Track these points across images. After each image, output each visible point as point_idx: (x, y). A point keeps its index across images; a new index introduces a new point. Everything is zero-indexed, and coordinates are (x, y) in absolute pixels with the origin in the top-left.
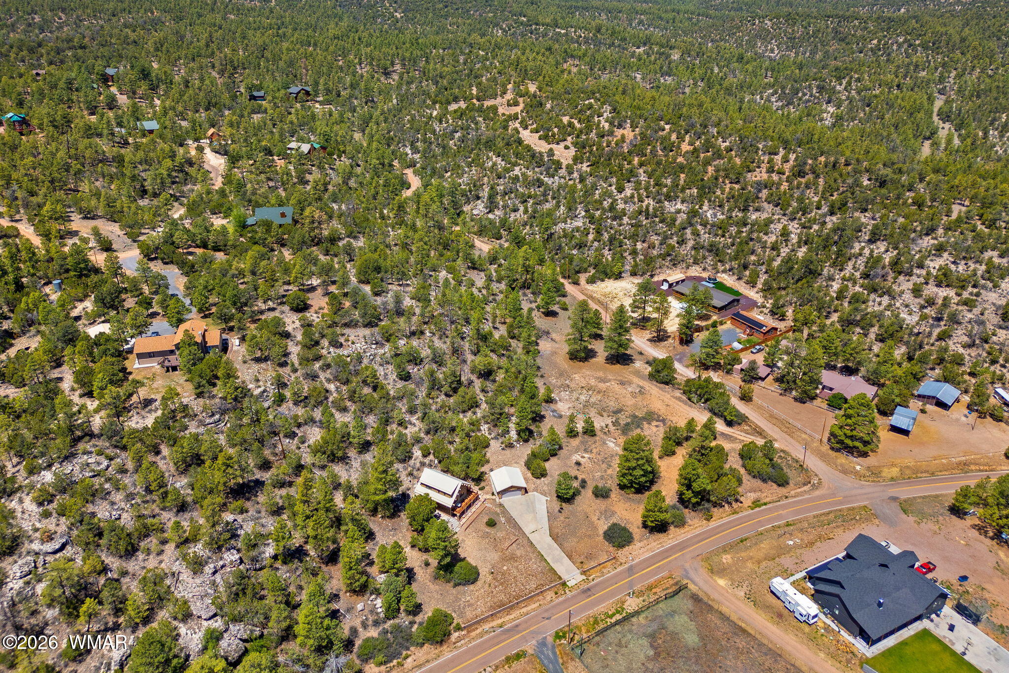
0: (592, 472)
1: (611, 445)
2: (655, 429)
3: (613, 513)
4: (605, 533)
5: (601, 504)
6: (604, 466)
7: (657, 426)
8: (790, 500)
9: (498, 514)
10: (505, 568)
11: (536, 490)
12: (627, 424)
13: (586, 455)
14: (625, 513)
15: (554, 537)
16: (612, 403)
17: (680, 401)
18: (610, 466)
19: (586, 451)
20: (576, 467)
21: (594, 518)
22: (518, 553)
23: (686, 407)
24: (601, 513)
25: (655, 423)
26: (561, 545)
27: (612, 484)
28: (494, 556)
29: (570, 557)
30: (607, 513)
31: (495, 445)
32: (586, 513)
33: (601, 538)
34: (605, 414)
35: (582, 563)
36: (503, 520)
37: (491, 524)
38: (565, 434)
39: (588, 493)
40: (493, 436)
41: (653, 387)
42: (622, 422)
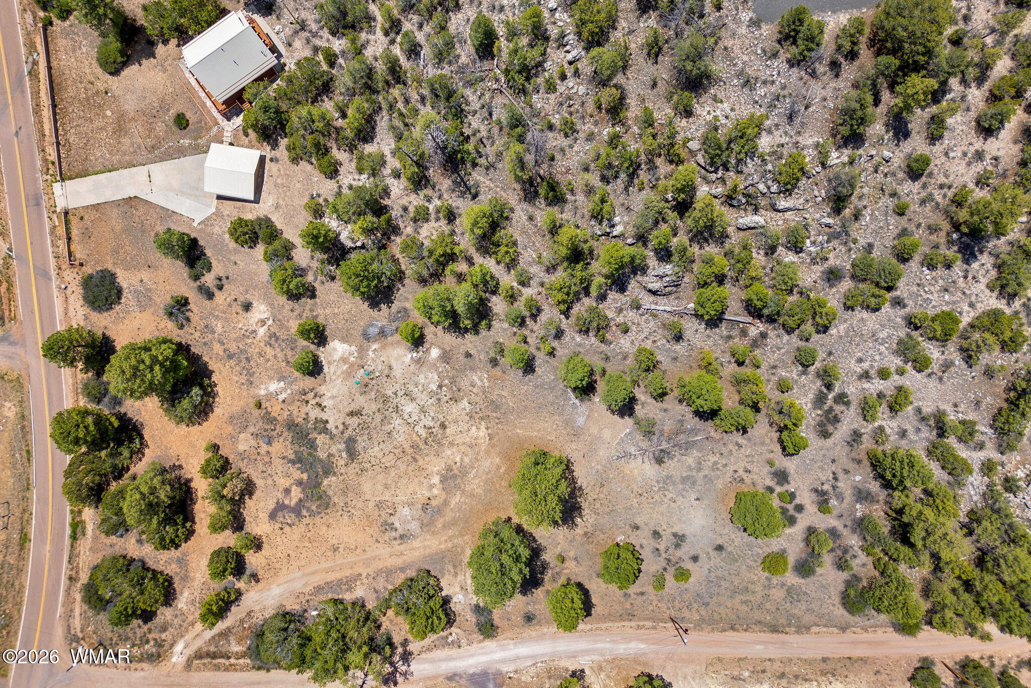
0: (227, 320)
1: (274, 386)
2: (283, 482)
3: (142, 309)
4: (113, 276)
5: (163, 299)
6: (233, 348)
7: (287, 491)
8: (64, 582)
9: (196, 139)
10: (109, 113)
11: (218, 214)
12: (312, 445)
13: (262, 331)
14: (136, 324)
15: (132, 201)
16: (375, 451)
17: (340, 582)
18: (230, 357)
19: (273, 336)
20: (241, 299)
21: (145, 275)
22: (126, 141)
23: (318, 580)
24: (149, 290)
25: (296, 494)
26: (117, 203)
27: (191, 336)
28: (130, 105)
29: (96, 207)
30: (144, 299)
31: (326, 188)
32: (156, 268)
33: (110, 267)
34: (354, 422)
35: (82, 218)
36: (186, 142)
37: (181, 122)
38: (321, 320)
39: (188, 289)
40: (345, 191)
41: (399, 562)
42: (321, 439)
